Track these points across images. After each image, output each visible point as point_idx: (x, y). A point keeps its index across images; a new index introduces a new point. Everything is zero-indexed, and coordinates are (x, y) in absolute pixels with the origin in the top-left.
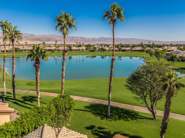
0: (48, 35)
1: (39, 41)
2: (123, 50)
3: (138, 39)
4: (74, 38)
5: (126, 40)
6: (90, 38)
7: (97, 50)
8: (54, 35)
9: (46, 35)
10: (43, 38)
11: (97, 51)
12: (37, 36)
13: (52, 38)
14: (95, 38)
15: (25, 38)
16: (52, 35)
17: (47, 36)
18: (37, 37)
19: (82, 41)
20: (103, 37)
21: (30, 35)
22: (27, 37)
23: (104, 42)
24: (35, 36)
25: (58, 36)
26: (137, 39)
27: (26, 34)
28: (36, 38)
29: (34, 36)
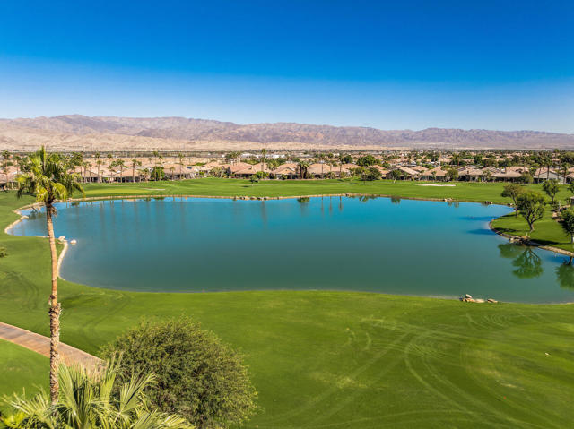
0: (275, 125)
1: (250, 141)
2: (464, 178)
3: (548, 134)
4: (349, 133)
5: (509, 135)
6: (396, 132)
7: (384, 176)
8: (290, 124)
9: (268, 124)
10: (261, 133)
11: (383, 178)
12: (245, 126)
13: (284, 133)
14: (411, 132)
15: (211, 134)
16: (285, 124)
17: (271, 127)
18: (244, 130)
19: (369, 139)
20: (435, 129)
21: (227, 123)
22: (216, 129)
23: (438, 144)
24: (239, 126)
25: (301, 126)
26: (544, 133)
27: (215, 122)
28: (241, 132)
29: (235, 126)
